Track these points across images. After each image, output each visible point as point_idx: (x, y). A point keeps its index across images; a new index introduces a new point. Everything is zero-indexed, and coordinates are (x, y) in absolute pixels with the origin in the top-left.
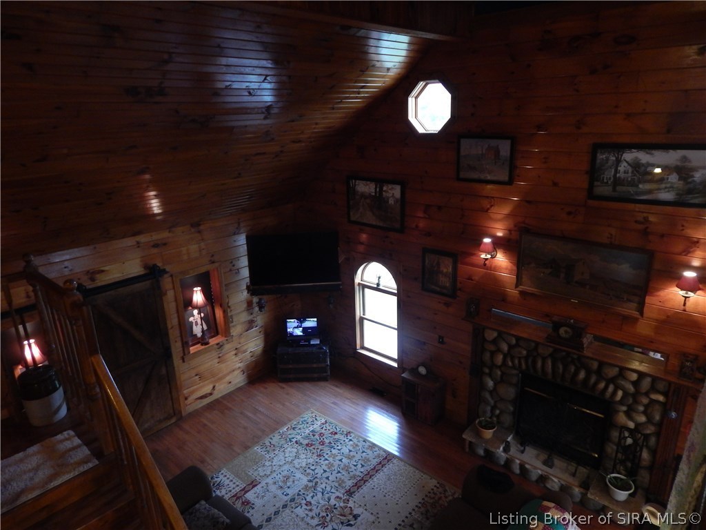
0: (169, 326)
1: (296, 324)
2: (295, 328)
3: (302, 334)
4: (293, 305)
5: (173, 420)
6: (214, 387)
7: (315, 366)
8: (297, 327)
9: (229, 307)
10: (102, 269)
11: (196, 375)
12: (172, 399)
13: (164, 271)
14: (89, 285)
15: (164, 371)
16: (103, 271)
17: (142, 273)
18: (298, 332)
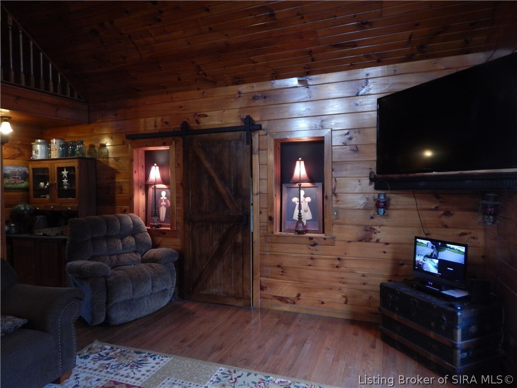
0: (255, 190)
1: (429, 251)
2: (427, 256)
3: (435, 271)
4: (466, 234)
5: (240, 303)
6: (299, 295)
7: (432, 334)
8: (431, 257)
9: (335, 195)
10: (206, 113)
11: (279, 266)
12: (243, 277)
13: (260, 128)
14: (194, 125)
15: (240, 238)
16: (206, 116)
17: (239, 125)
18: (431, 266)
